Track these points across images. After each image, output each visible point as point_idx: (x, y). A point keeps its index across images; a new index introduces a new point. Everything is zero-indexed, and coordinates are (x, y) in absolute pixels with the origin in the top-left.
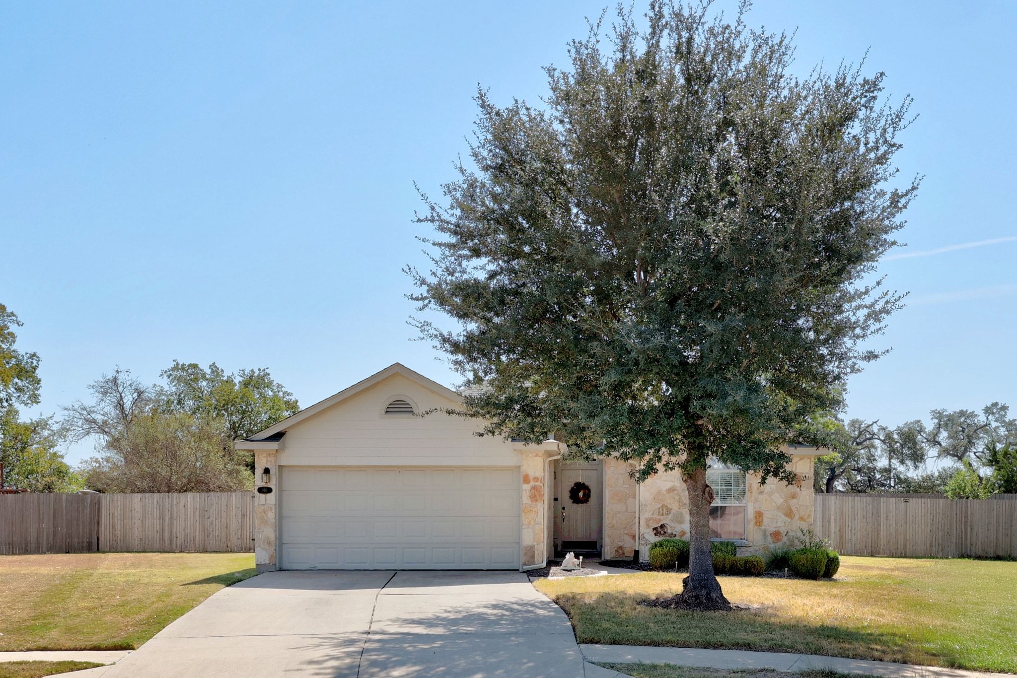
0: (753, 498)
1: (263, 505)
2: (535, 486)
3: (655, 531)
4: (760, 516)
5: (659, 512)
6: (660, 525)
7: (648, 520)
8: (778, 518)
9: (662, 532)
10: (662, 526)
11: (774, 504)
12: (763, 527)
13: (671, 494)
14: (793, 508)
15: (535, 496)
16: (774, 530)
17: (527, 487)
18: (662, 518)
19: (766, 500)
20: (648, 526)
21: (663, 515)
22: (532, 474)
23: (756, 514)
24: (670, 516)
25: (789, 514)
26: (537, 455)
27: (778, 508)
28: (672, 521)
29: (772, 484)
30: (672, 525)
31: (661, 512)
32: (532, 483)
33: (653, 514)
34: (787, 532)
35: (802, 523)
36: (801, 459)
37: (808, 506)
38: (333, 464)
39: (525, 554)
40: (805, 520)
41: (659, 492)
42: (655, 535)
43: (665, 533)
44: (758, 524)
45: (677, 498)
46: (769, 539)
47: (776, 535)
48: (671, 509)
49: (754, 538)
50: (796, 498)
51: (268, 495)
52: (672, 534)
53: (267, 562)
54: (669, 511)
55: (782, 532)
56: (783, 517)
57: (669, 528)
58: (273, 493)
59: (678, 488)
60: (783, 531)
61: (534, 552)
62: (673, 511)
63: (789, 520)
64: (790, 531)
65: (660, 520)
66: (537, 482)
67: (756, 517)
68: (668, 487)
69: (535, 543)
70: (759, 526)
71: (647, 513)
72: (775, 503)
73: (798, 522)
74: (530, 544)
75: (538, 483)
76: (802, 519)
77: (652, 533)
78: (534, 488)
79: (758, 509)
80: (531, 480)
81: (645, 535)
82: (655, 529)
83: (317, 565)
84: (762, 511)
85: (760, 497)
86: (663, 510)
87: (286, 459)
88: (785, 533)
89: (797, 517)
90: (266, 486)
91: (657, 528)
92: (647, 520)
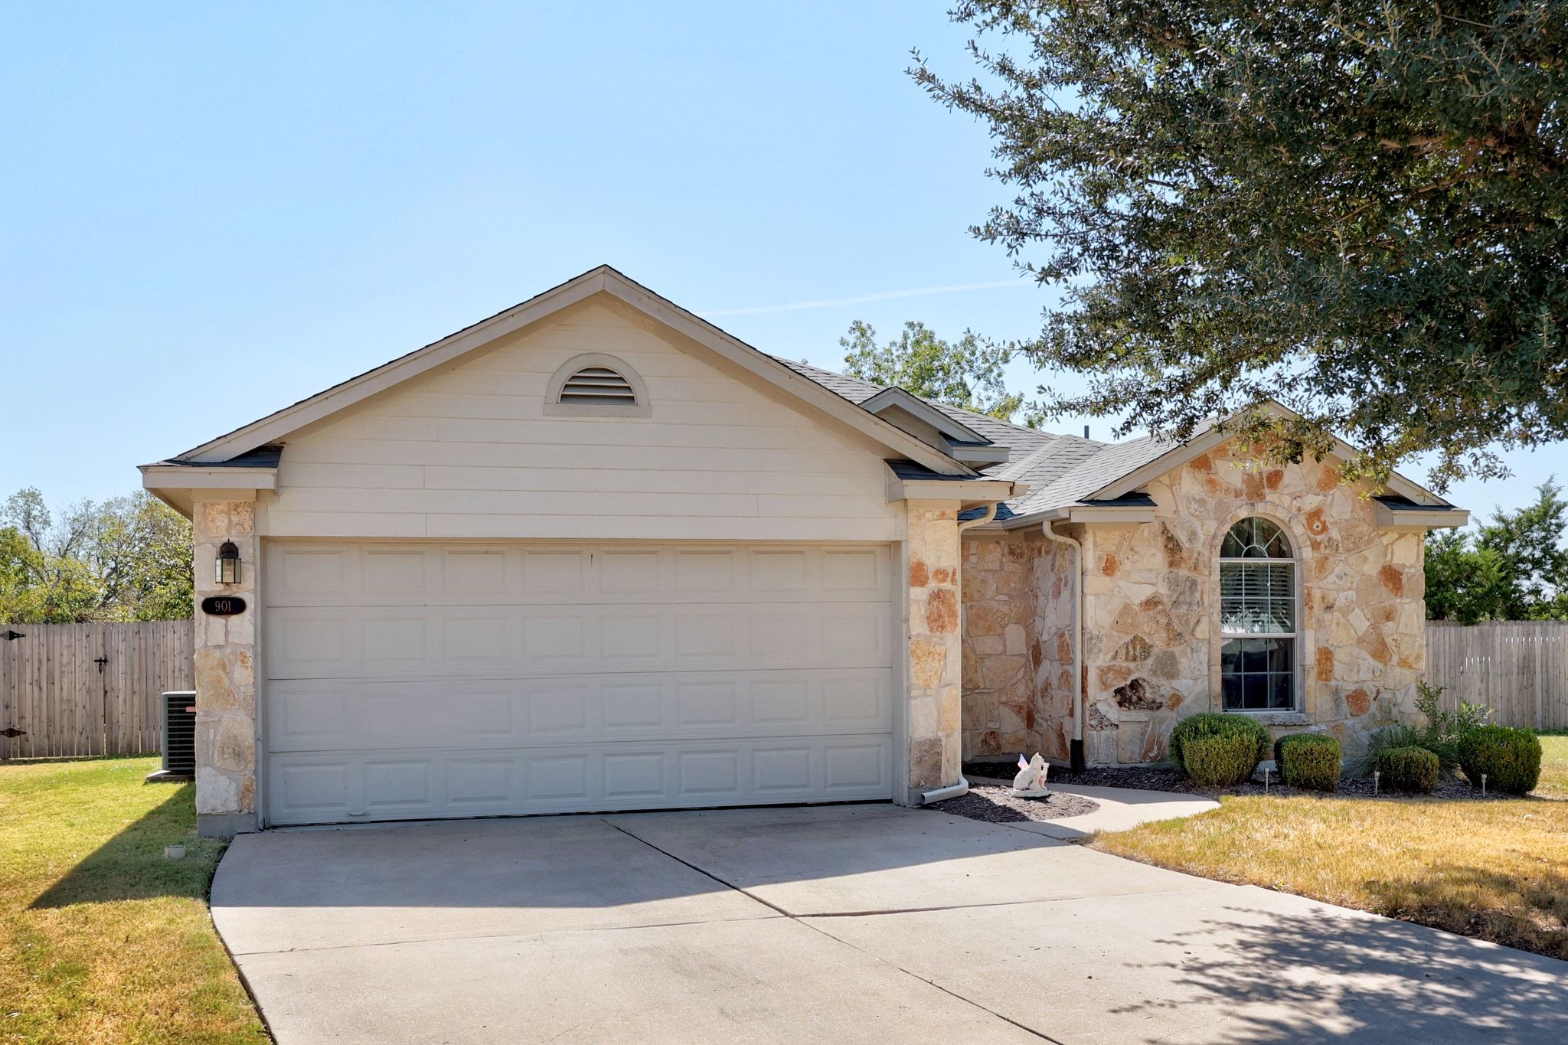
0: (1314, 621)
1: (218, 647)
2: (940, 590)
3: (1119, 697)
4: (1327, 659)
5: (1127, 654)
6: (1128, 682)
7: (1103, 672)
8: (1361, 662)
9: (1134, 699)
10: (1135, 685)
11: (1353, 632)
12: (1333, 683)
13: (1151, 613)
14: (1389, 641)
15: (940, 616)
16: (1353, 687)
17: (919, 594)
18: (1132, 665)
19: (1338, 624)
20: (1105, 685)
21: (1134, 660)
22: (931, 562)
23: (1321, 654)
24: (1150, 661)
25: (1381, 652)
26: (943, 516)
27: (1360, 641)
28: (1154, 672)
29: (1350, 589)
30: (1154, 681)
31: (1132, 653)
32: (933, 585)
33: (1114, 658)
34: (1378, 692)
35: (1406, 671)
36: (1401, 536)
37: (1415, 636)
38: (420, 533)
40: (1410, 667)
41: (1126, 609)
42: (1120, 704)
43: (1140, 699)
44: (1324, 676)
45: (1163, 620)
46: (1345, 708)
47: (1358, 699)
48: (1151, 646)
49: (1316, 707)
50: (1393, 619)
51: (234, 619)
52: (1154, 702)
53: (233, 806)
54: (1147, 650)
55: (1368, 693)
56: (1371, 660)
57: (1148, 689)
58: (247, 614)
59: (1165, 600)
60: (1370, 688)
61: (940, 754)
62: (1155, 650)
63: (1380, 666)
64: (1382, 689)
65: (1129, 672)
66: (944, 580)
67: (1319, 661)
68: (1144, 598)
69: (940, 734)
70: (1326, 680)
71: (1101, 656)
72: (1355, 630)
73: (1398, 669)
74: (931, 735)
75: (947, 585)
76: (1404, 663)
77: (1113, 702)
78: (938, 596)
79: (1323, 644)
80: (930, 575)
81: (1099, 706)
82: (1119, 691)
83: (369, 808)
84: (1331, 649)
85: (1328, 617)
86: (1134, 648)
87: (280, 521)
88: (1374, 695)
89: (1395, 659)
90: (227, 593)
91: (1122, 689)
92: (1102, 670)
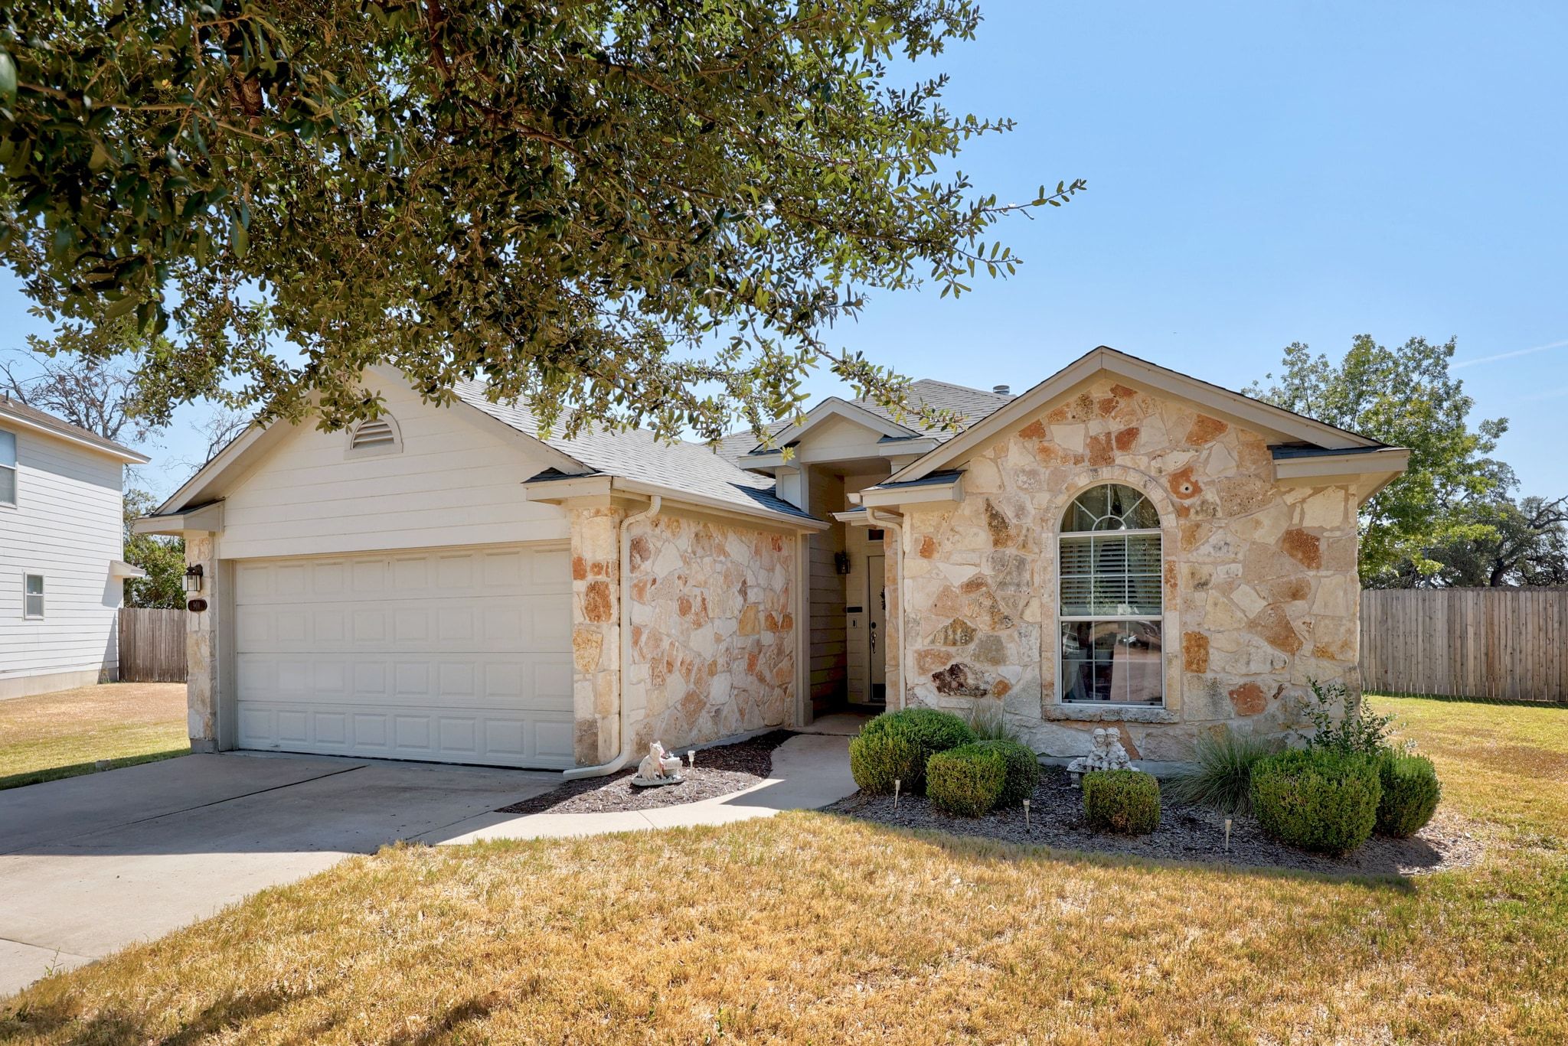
0: (1179, 600)
1: (196, 632)
2: (596, 582)
3: (938, 682)
4: (1199, 646)
5: (946, 638)
6: (948, 667)
7: (922, 656)
8: (1253, 650)
9: (954, 684)
10: (954, 671)
11: (1240, 614)
12: (1209, 675)
13: (973, 595)
14: (1297, 625)
15: (596, 607)
16: (1242, 682)
17: (580, 586)
18: (952, 650)
19: (1216, 604)
20: (923, 670)
21: (954, 644)
22: (589, 557)
23: (1189, 640)
24: (972, 646)
25: (1284, 637)
26: (598, 513)
27: (1252, 625)
28: (977, 657)
29: (1234, 561)
30: (978, 666)
31: (951, 637)
32: (590, 578)
33: (933, 642)
34: (1280, 689)
35: (1325, 663)
36: (1317, 491)
37: (1341, 618)
39: (580, 740)
40: (1333, 658)
41: (946, 592)
42: (939, 689)
43: (961, 685)
44: (1194, 667)
45: (988, 603)
46: (1228, 705)
47: (1247, 696)
48: (974, 630)
49: (1184, 703)
50: (1303, 597)
51: (203, 613)
52: (977, 688)
53: (202, 736)
54: (969, 635)
55: (1265, 689)
56: (1268, 649)
57: (970, 676)
58: (208, 610)
59: (990, 581)
60: (1268, 683)
61: (596, 735)
62: (979, 635)
63: (1284, 656)
64: (1287, 684)
65: (949, 656)
66: (599, 573)
67: (1188, 649)
68: (965, 580)
69: (597, 716)
70: (1198, 671)
71: (919, 640)
72: (1244, 612)
73: (1313, 661)
74: (589, 717)
75: (602, 578)
76: (1322, 653)
77: (932, 686)
78: (593, 588)
79: (1192, 628)
80: (588, 569)
81: (917, 691)
82: (936, 676)
83: (280, 742)
84: (1206, 634)
85: (1200, 596)
86: (954, 632)
87: (230, 547)
88: (1274, 692)
89: (1308, 648)
90: (199, 598)
91: (941, 674)
92: (920, 654)
